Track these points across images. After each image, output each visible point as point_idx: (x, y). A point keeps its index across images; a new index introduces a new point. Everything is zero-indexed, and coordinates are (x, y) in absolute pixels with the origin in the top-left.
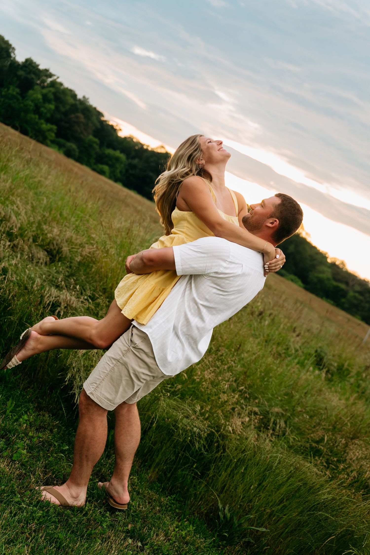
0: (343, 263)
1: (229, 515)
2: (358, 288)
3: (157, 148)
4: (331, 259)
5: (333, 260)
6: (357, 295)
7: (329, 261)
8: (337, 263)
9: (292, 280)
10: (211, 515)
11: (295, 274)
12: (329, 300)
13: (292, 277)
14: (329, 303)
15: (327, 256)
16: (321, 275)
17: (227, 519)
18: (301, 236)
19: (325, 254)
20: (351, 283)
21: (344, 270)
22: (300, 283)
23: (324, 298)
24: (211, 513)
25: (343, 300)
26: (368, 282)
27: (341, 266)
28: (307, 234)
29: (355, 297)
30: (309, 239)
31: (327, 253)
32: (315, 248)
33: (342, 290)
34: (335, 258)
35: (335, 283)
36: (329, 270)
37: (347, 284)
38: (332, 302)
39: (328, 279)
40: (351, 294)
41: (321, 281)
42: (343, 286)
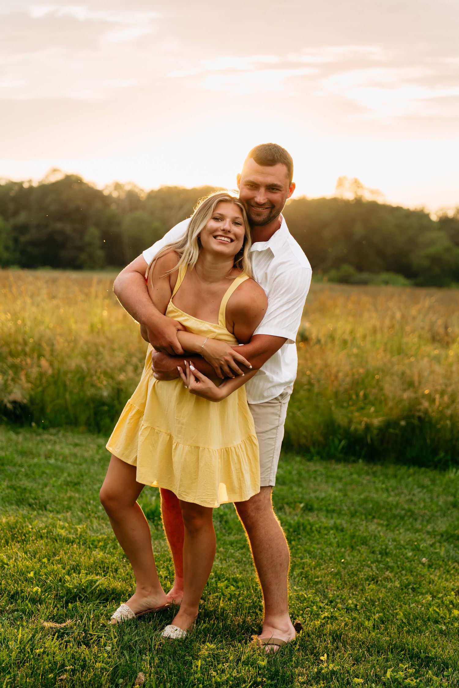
3: (47, 177)
4: (436, 213)
5: (440, 214)
9: (386, 283)
11: (388, 269)
13: (385, 276)
15: (426, 212)
16: (432, 250)
18: (364, 200)
19: (422, 211)
22: (401, 279)
28: (372, 192)
30: (381, 200)
31: (424, 208)
32: (398, 209)
34: (442, 209)
36: (442, 234)
39: (447, 250)
41: (435, 260)
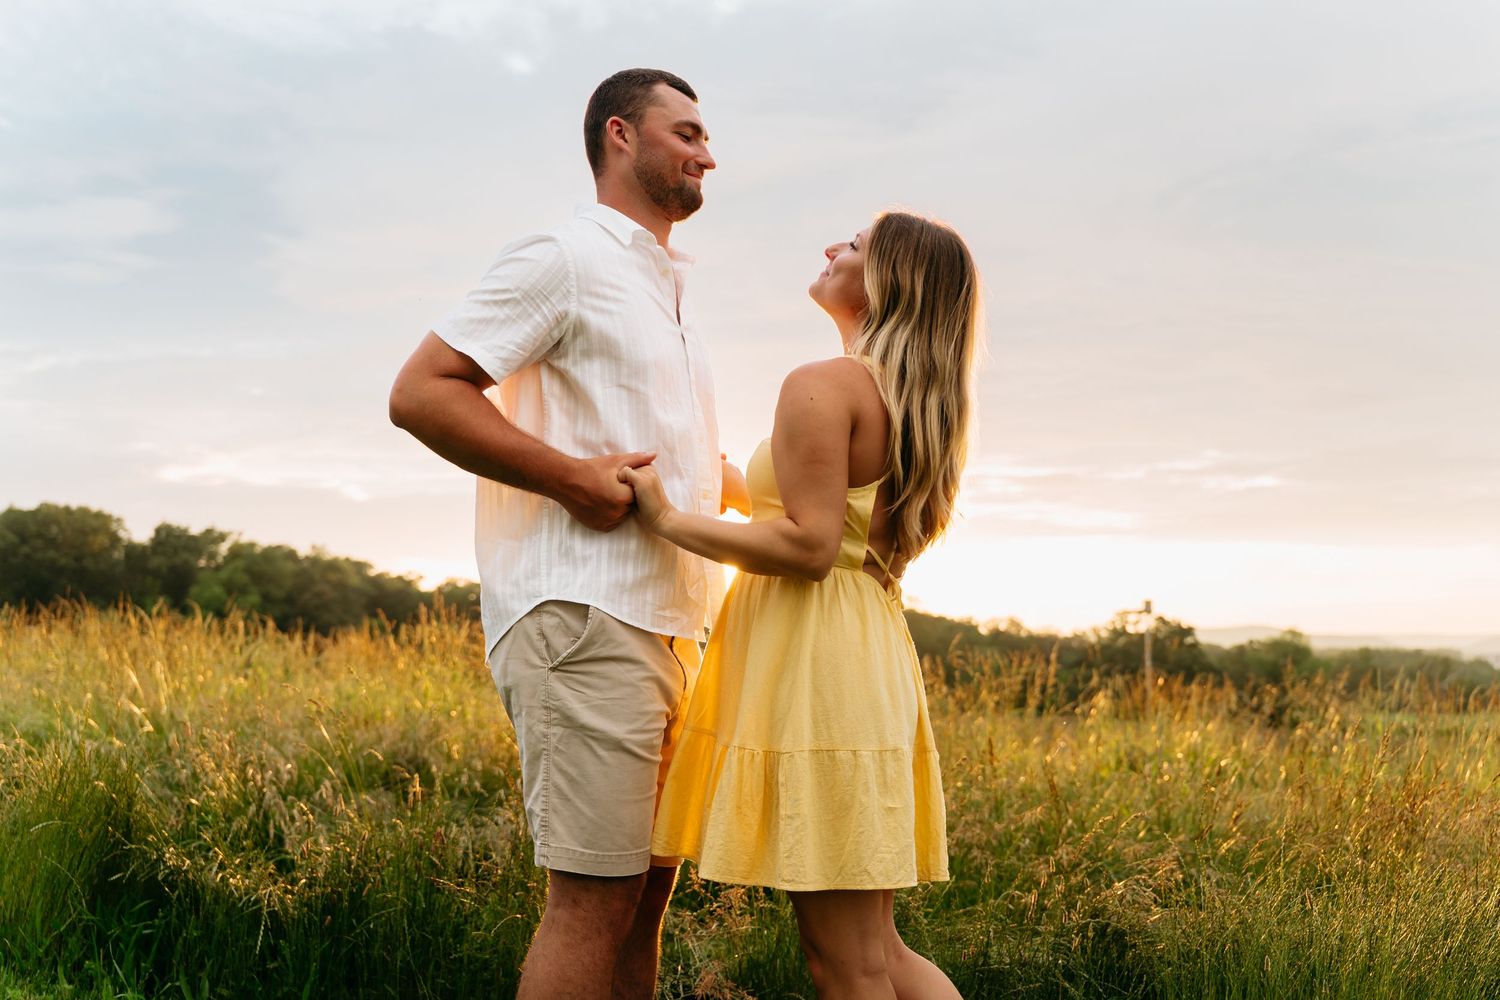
7: (984, 631)
8: (1003, 627)
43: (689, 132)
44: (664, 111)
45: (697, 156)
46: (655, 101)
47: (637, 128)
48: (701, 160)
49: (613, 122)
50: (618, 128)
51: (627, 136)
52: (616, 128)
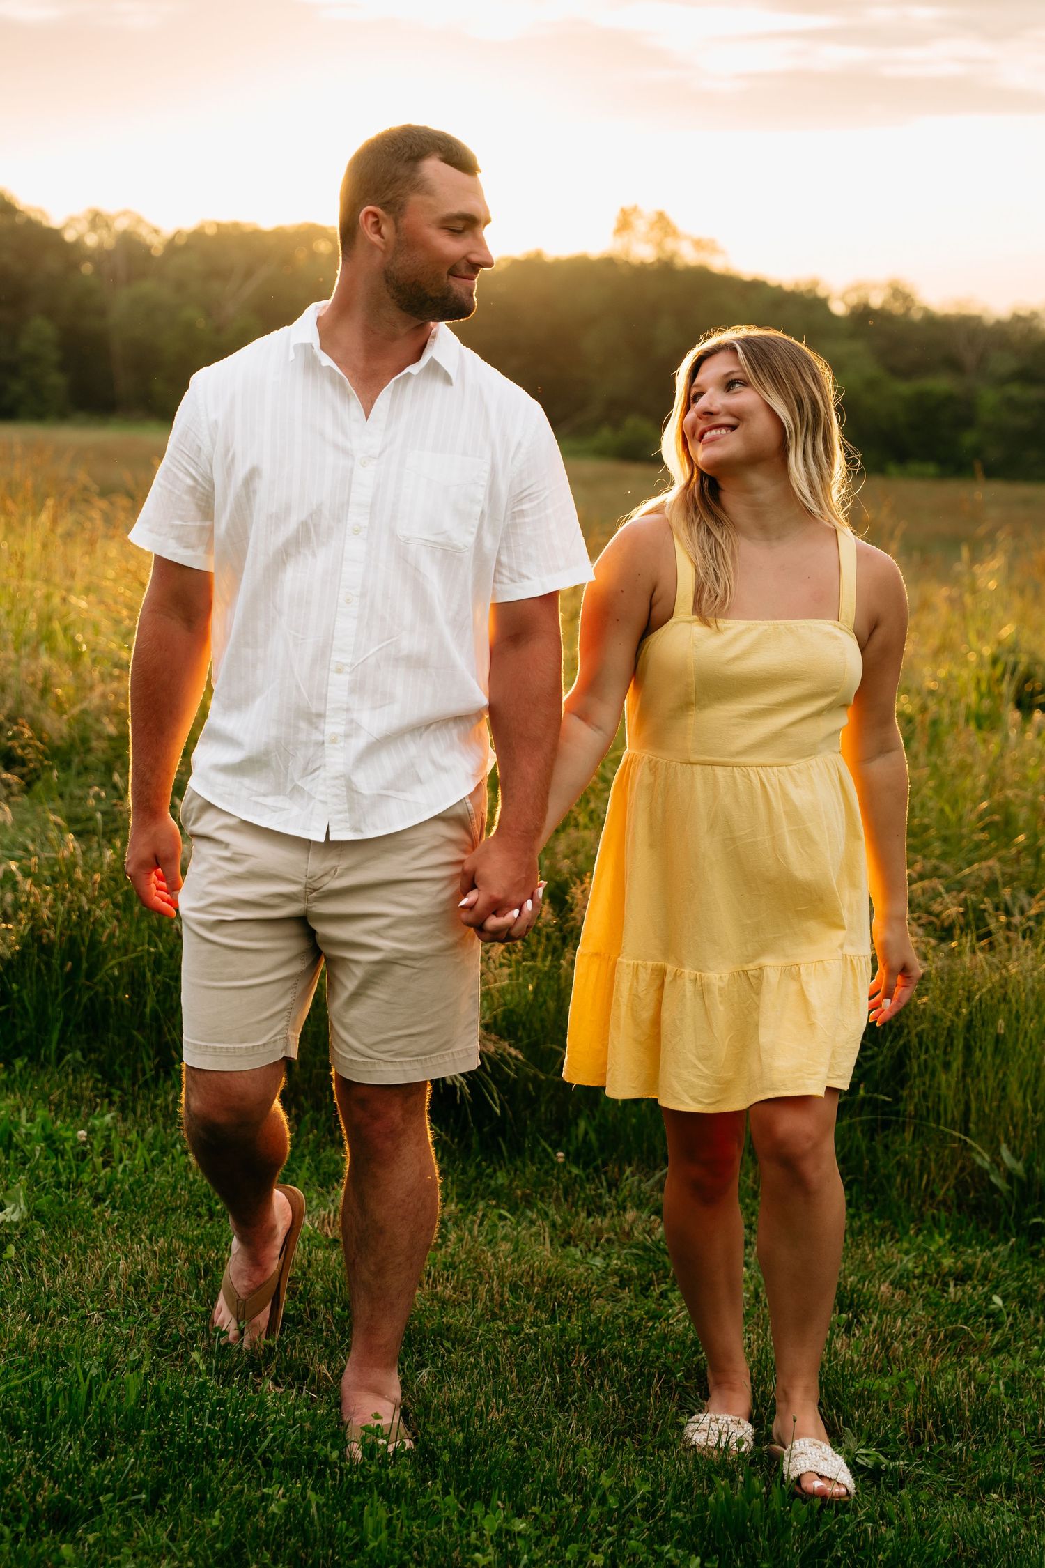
0: (898, 293)
1: (1019, 1167)
2: (1004, 363)
4: (843, 298)
5: (853, 299)
6: (1015, 390)
7: (838, 308)
8: (876, 301)
10: (971, 1196)
12: (915, 467)
14: (922, 476)
15: (821, 293)
17: (1019, 1180)
18: (679, 263)
19: (810, 291)
20: (969, 358)
21: (916, 316)
23: (892, 468)
24: (969, 1193)
25: (969, 439)
26: (1035, 315)
27: (897, 308)
28: (699, 244)
29: (1011, 404)
30: (717, 264)
31: (816, 283)
32: (756, 286)
33: (949, 399)
34: (857, 288)
35: (905, 388)
36: (858, 346)
37: (953, 365)
38: (931, 469)
39: (872, 384)
40: (989, 397)
42: (941, 384)
43: (459, 225)
44: (431, 201)
45: (471, 252)
46: (419, 186)
47: (396, 221)
48: (475, 258)
49: (368, 213)
50: (375, 219)
51: (384, 229)
52: (371, 220)
